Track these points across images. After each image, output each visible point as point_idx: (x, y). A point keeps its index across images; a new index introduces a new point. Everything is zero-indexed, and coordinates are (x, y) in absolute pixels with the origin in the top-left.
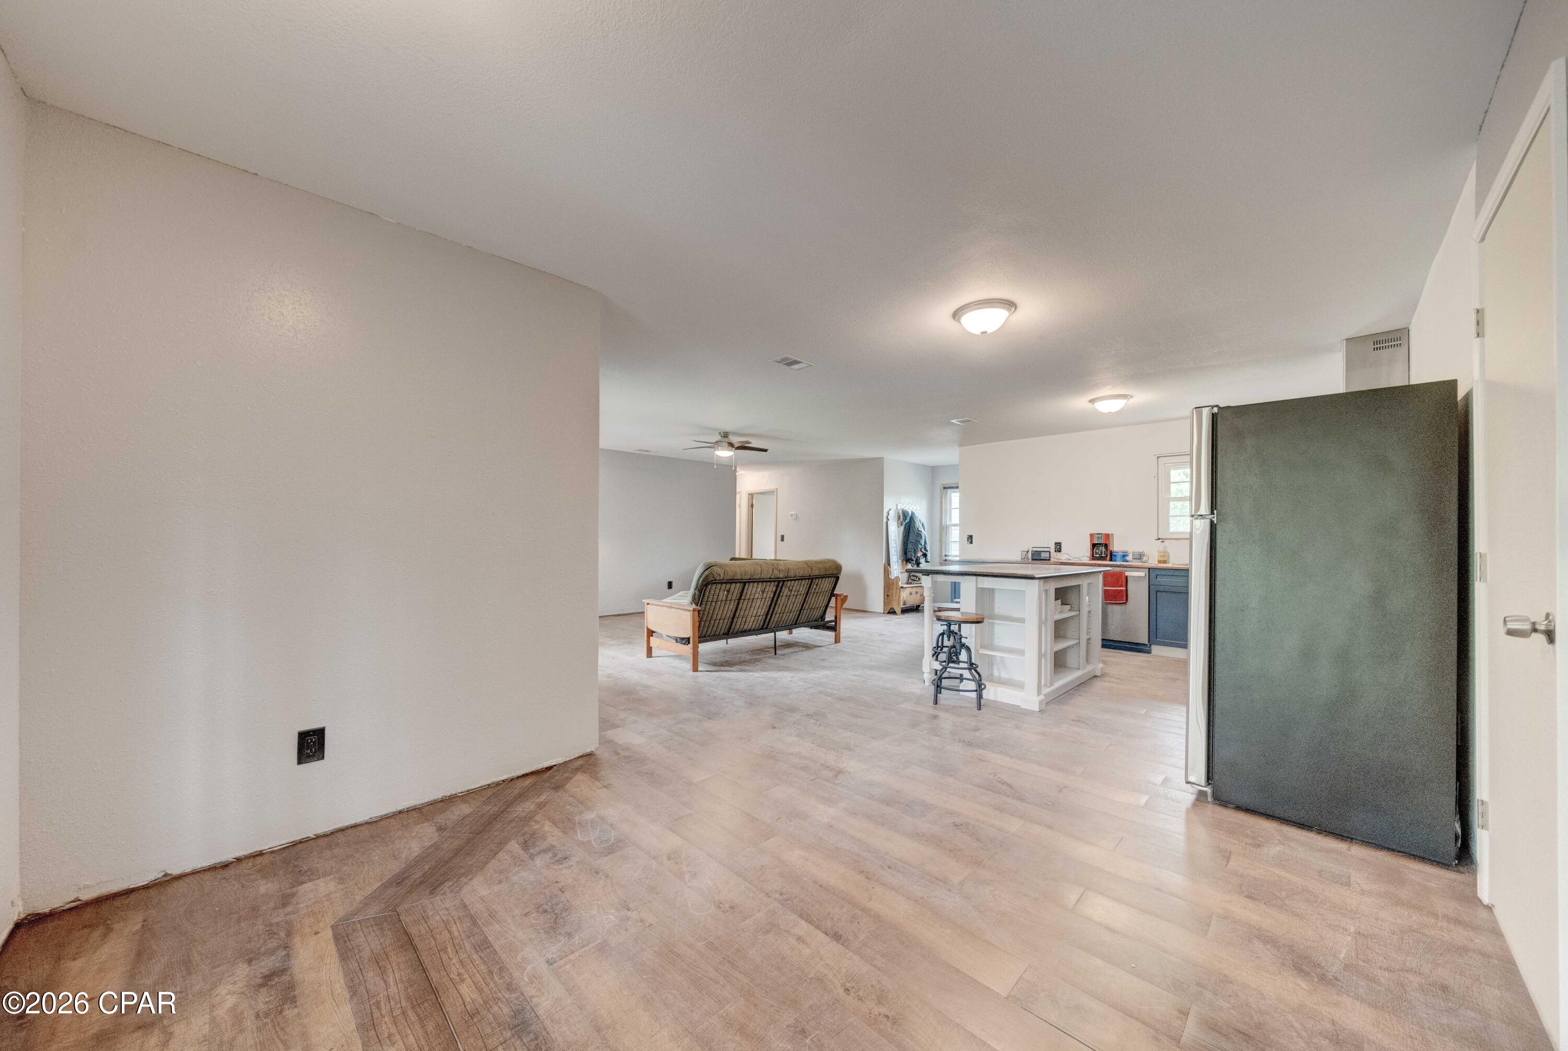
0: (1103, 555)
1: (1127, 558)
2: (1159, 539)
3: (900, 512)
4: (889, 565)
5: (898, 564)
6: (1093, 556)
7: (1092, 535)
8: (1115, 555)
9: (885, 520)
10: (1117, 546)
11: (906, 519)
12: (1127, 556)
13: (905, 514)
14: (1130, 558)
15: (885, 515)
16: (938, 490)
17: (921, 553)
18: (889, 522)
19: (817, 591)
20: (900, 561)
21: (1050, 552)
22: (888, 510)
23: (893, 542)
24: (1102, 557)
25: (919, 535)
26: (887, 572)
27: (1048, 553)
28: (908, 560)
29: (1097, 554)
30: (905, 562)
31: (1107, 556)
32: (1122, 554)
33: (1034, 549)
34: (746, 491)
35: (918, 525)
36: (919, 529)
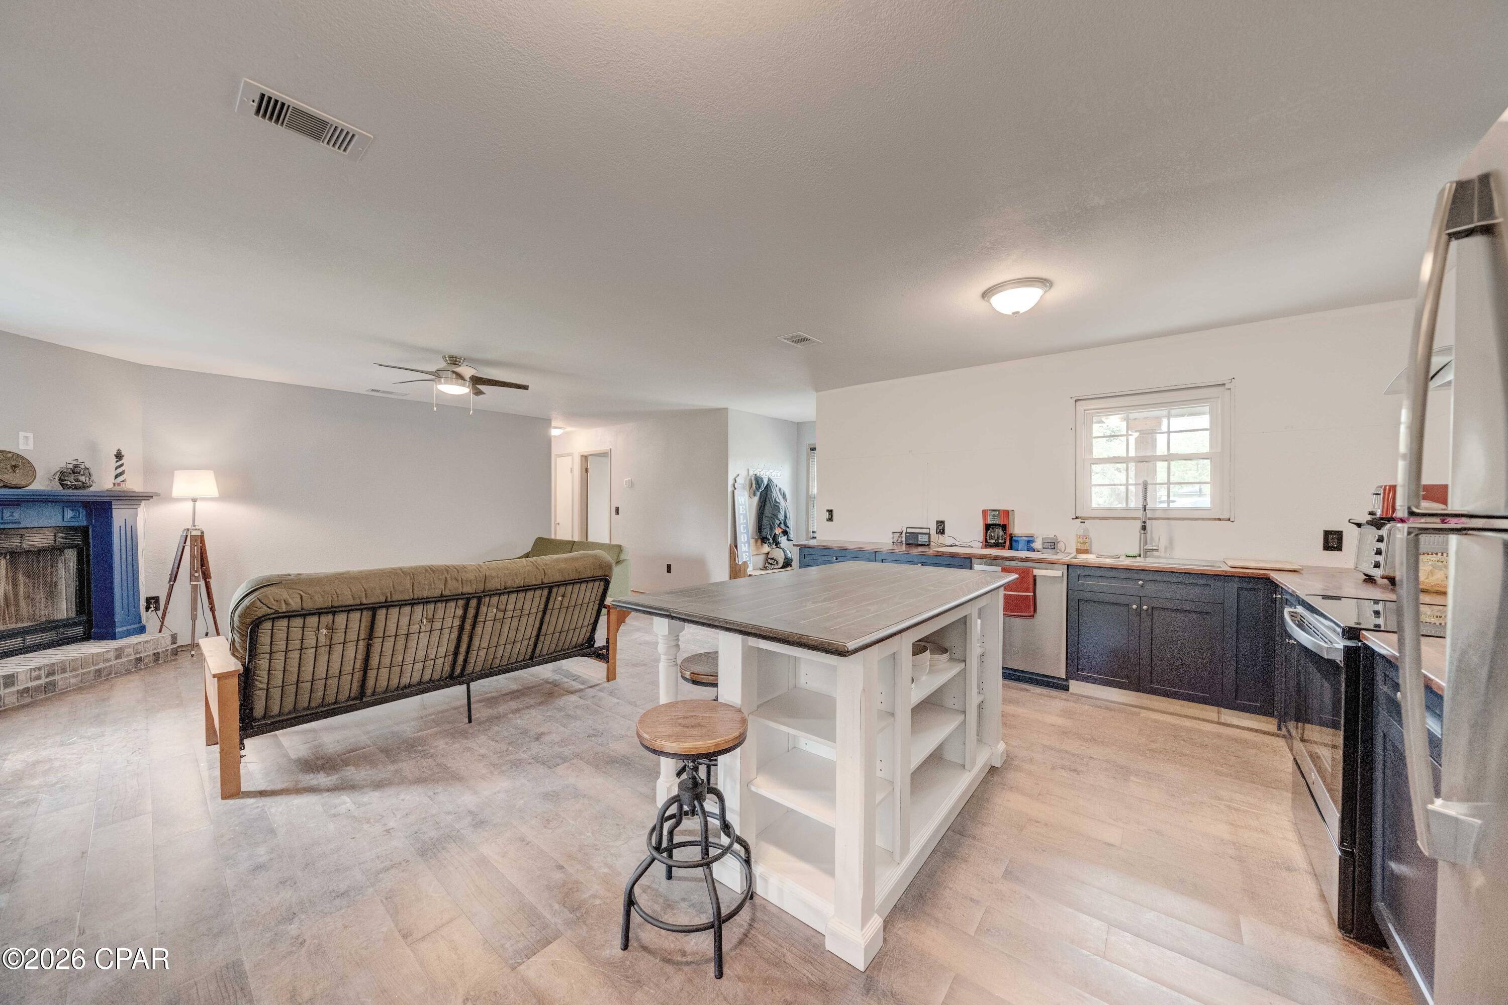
0: (1000, 541)
1: (1034, 545)
2: (1077, 518)
3: (753, 478)
4: (736, 547)
5: (749, 546)
6: (986, 541)
7: (985, 513)
8: (1016, 541)
9: (730, 489)
10: (1018, 529)
11: (759, 487)
12: (1033, 541)
13: (758, 481)
14: (1037, 545)
15: (731, 482)
16: (805, 449)
17: (780, 530)
18: (736, 491)
19: (565, 604)
20: (752, 541)
21: (929, 534)
22: (735, 476)
23: (742, 517)
24: (998, 543)
25: (776, 507)
26: (733, 556)
27: (927, 536)
28: (764, 540)
29: (992, 538)
30: (759, 541)
31: (1005, 542)
32: (1026, 539)
33: (909, 530)
34: (579, 453)
35: (776, 494)
36: (778, 500)
